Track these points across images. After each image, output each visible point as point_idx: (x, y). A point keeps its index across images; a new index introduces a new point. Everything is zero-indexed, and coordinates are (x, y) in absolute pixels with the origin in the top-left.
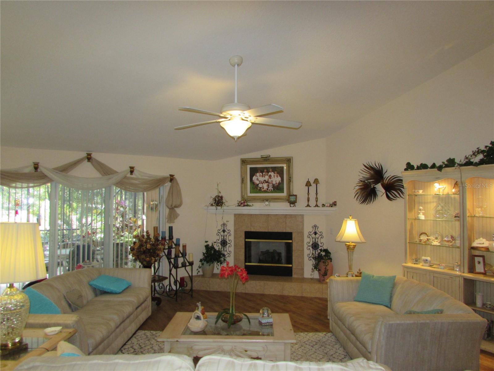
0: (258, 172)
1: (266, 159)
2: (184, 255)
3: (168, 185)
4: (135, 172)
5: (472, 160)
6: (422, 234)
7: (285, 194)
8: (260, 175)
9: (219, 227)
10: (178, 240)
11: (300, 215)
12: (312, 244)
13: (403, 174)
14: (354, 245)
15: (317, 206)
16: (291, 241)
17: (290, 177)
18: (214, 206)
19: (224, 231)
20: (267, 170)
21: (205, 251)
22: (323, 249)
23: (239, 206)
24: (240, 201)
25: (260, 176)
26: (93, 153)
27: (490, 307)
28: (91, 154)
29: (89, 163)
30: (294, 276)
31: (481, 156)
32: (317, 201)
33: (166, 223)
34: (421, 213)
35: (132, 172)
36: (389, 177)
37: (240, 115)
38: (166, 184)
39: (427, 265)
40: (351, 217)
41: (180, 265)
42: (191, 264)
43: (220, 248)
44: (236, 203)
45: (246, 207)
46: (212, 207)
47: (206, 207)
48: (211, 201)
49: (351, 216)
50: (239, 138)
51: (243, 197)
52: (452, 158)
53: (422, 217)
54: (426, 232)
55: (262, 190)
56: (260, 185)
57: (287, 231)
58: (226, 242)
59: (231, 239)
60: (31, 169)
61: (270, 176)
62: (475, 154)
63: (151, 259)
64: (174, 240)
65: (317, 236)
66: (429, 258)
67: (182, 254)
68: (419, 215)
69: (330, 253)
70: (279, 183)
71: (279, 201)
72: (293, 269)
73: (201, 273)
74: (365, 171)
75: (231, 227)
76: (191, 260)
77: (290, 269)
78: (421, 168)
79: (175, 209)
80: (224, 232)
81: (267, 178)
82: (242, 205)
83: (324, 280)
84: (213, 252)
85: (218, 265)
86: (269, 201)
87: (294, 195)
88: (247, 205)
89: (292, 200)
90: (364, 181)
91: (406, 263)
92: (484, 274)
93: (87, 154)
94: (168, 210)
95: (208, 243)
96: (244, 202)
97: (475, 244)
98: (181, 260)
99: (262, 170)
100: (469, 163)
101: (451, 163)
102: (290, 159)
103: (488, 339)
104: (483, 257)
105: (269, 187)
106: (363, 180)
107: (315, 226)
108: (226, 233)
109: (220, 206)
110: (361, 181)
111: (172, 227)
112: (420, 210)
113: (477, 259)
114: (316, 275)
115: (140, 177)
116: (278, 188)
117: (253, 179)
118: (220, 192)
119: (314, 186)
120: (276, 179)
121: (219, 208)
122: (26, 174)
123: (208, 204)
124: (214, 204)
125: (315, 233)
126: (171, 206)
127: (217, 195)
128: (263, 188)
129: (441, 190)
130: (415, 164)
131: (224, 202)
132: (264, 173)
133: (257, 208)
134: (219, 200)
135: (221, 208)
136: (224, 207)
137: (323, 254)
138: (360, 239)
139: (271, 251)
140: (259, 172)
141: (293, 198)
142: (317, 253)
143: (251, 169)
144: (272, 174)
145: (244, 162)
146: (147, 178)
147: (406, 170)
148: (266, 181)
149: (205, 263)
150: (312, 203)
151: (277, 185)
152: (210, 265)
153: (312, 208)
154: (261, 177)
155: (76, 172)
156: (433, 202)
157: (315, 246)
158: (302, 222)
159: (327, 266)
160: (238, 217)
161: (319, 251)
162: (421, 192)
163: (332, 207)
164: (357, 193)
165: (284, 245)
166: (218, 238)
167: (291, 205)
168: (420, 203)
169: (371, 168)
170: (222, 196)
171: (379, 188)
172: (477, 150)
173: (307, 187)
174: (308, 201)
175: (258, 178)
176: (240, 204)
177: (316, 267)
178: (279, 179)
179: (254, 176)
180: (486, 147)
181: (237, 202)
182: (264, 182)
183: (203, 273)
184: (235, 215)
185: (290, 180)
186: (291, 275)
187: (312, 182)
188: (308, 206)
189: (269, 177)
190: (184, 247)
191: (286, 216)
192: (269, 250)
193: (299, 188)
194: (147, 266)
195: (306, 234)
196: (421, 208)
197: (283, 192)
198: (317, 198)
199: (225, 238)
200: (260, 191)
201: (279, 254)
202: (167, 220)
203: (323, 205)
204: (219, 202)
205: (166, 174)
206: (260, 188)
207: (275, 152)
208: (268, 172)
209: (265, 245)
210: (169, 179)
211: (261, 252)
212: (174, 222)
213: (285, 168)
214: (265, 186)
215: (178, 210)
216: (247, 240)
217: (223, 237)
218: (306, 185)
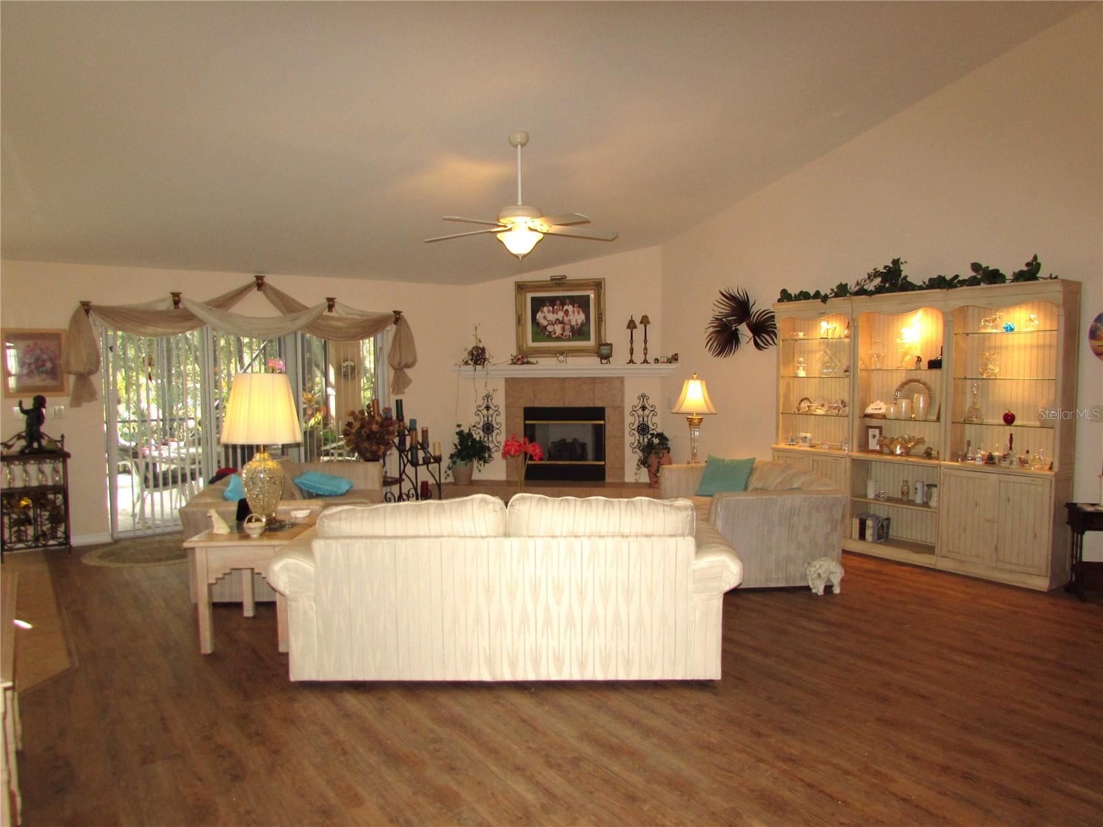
0: (546, 306)
1: (559, 282)
2: (424, 446)
3: (391, 329)
4: (337, 307)
5: (865, 287)
6: (802, 400)
7: (591, 343)
8: (549, 310)
9: (480, 402)
10: (413, 422)
11: (619, 377)
12: (638, 426)
13: (776, 307)
14: (699, 419)
15: (645, 361)
16: (602, 422)
17: (601, 314)
18: (470, 364)
19: (488, 408)
20: (563, 301)
21: (457, 441)
22: (656, 433)
23: (514, 364)
24: (515, 354)
25: (549, 313)
26: (266, 275)
27: (884, 497)
28: (264, 277)
29: (260, 294)
30: (608, 479)
31: (878, 281)
32: (645, 354)
33: (391, 395)
34: (801, 368)
35: (331, 307)
36: (757, 315)
37: (526, 223)
38: (389, 328)
39: (807, 444)
40: (695, 376)
41: (421, 462)
42: (438, 460)
43: (482, 436)
44: (509, 359)
45: (526, 365)
46: (466, 366)
47: (457, 368)
48: (466, 356)
49: (695, 374)
50: (525, 256)
51: (519, 349)
52: (843, 283)
53: (802, 373)
54: (809, 398)
55: (553, 336)
56: (550, 328)
57: (596, 406)
58: (493, 426)
59: (500, 420)
60: (167, 305)
61: (567, 312)
62: (871, 277)
63: (379, 448)
64: (407, 422)
65: (647, 412)
66: (809, 435)
67: (422, 445)
68: (799, 371)
69: (667, 440)
70: (582, 324)
71: (582, 354)
72: (606, 469)
73: (451, 479)
74: (722, 302)
75: (500, 400)
76: (437, 454)
77: (602, 468)
78: (801, 298)
79: (405, 370)
80: (488, 410)
81: (560, 315)
82: (520, 362)
83: (657, 482)
84: (470, 443)
85: (481, 465)
86: (564, 355)
87: (607, 344)
88: (528, 363)
89: (604, 353)
90: (721, 319)
91: (776, 444)
92: (880, 452)
93: (256, 276)
94: (392, 372)
95: (462, 428)
96: (523, 357)
97: (869, 410)
98: (421, 454)
99: (552, 301)
100: (862, 292)
101: (842, 291)
102: (601, 282)
103: (879, 541)
104: (880, 428)
105: (564, 332)
106: (719, 317)
107: (643, 396)
108: (491, 412)
109: (480, 364)
110: (717, 319)
111: (401, 401)
112: (800, 363)
113: (871, 432)
114: (644, 476)
115: (344, 315)
116: (580, 332)
117: (537, 318)
118: (480, 341)
119: (641, 327)
120: (577, 317)
121: (479, 367)
122: (161, 312)
123: (460, 361)
124: (470, 362)
125: (644, 408)
126: (399, 364)
127: (475, 345)
128: (555, 333)
129: (830, 331)
130: (793, 291)
131: (487, 357)
132: (556, 307)
133: (546, 367)
134: (478, 355)
135: (483, 367)
136: (488, 366)
137: (656, 441)
138: (708, 408)
139: (569, 440)
140: (548, 304)
141: (605, 349)
142: (646, 440)
143: (533, 299)
144: (570, 308)
145: (521, 288)
146: (357, 317)
147: (779, 301)
148: (559, 320)
149: (459, 461)
150: (638, 357)
151: (578, 326)
152: (466, 464)
153: (638, 366)
154: (551, 314)
155: (241, 308)
156: (820, 350)
157: (643, 429)
158: (622, 391)
159: (660, 459)
160: (511, 383)
161: (650, 436)
162: (801, 335)
163: (670, 363)
164: (710, 339)
165: (590, 429)
166: (477, 419)
167: (603, 361)
168: (802, 353)
169: (731, 298)
170: (484, 348)
171: (743, 329)
172: (874, 272)
173: (629, 330)
174: (632, 353)
175: (547, 315)
176: (515, 361)
177: (644, 462)
178: (581, 317)
179: (538, 312)
180: (885, 267)
181: (511, 357)
182: (555, 323)
183: (455, 480)
184: (507, 380)
185: (600, 318)
186: (604, 479)
187: (637, 320)
188: (631, 361)
189: (565, 313)
190: (425, 433)
191: (594, 380)
192: (565, 440)
193: (615, 333)
194: (374, 458)
195: (628, 410)
196: (801, 359)
197: (589, 339)
198: (646, 349)
199: (490, 419)
200: (550, 337)
201: (583, 446)
202: (391, 389)
203: (657, 360)
204: (478, 357)
205: (387, 309)
206: (550, 332)
207: (575, 271)
208: (563, 304)
209: (558, 431)
210: (394, 319)
211: (552, 443)
212: (404, 393)
213: (592, 296)
214: (558, 329)
215: (409, 372)
216: (527, 422)
217: (486, 419)
218: (628, 327)
